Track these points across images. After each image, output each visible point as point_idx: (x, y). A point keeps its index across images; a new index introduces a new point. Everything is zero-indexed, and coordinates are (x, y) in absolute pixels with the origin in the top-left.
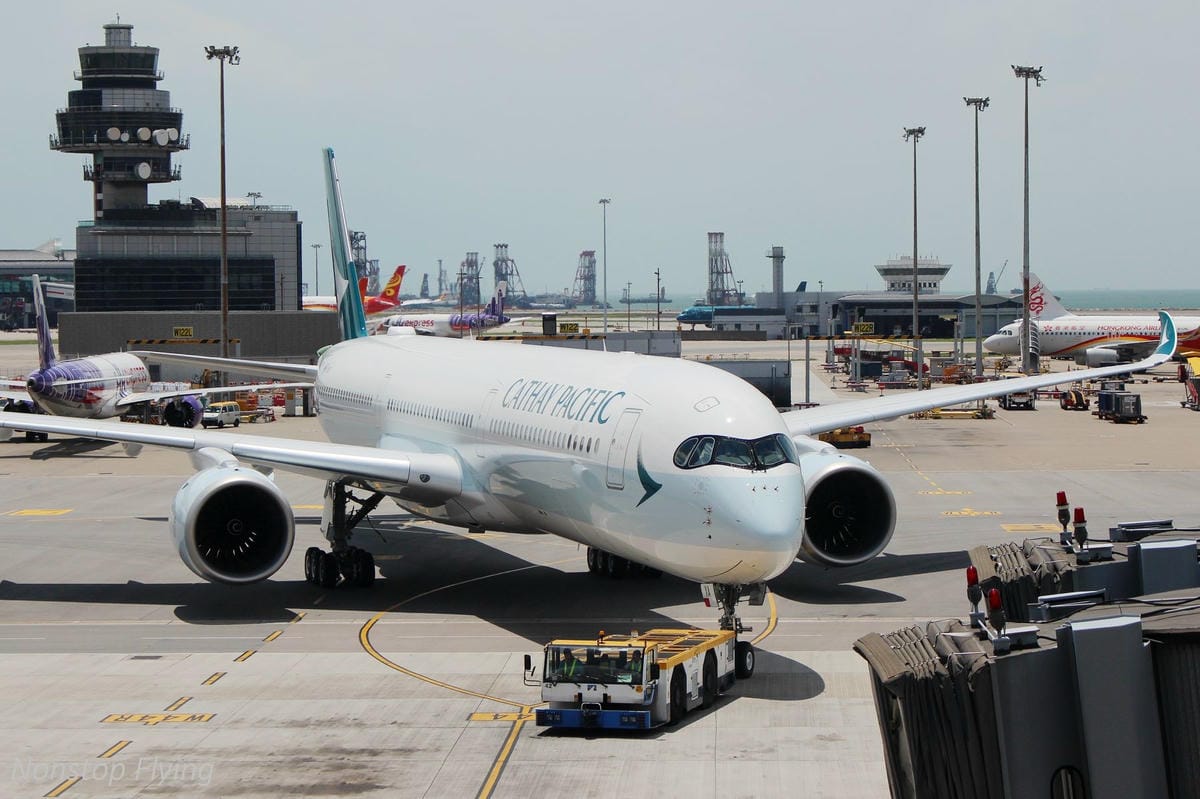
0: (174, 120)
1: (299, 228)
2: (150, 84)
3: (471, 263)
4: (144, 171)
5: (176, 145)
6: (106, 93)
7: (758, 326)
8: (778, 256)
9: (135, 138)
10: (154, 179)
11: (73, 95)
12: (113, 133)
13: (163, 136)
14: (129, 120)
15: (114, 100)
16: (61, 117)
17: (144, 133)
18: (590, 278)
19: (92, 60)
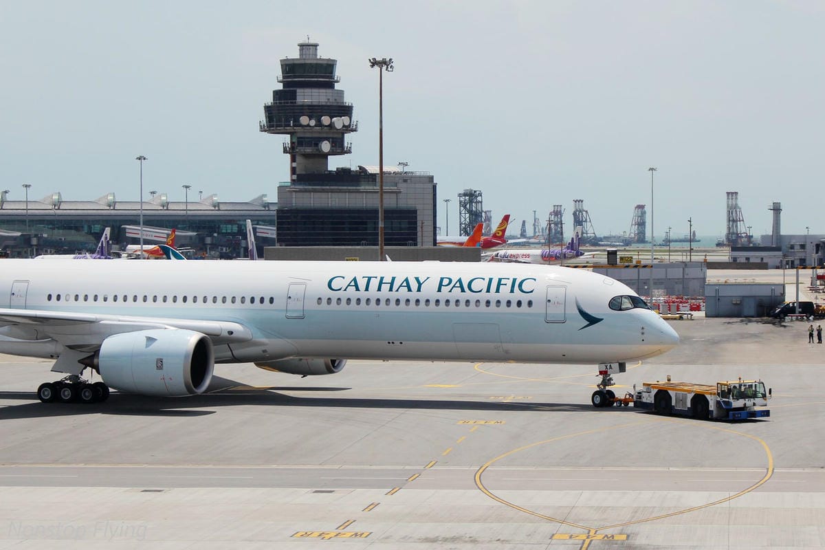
0: (346, 111)
1: (434, 187)
2: (330, 85)
3: (557, 213)
4: (326, 146)
5: (348, 129)
6: (299, 91)
7: (762, 259)
8: (777, 209)
9: (319, 124)
10: (333, 153)
11: (276, 93)
12: (304, 120)
13: (339, 122)
14: (315, 111)
15: (306, 97)
16: (268, 109)
17: (326, 120)
18: (641, 224)
19: (290, 68)
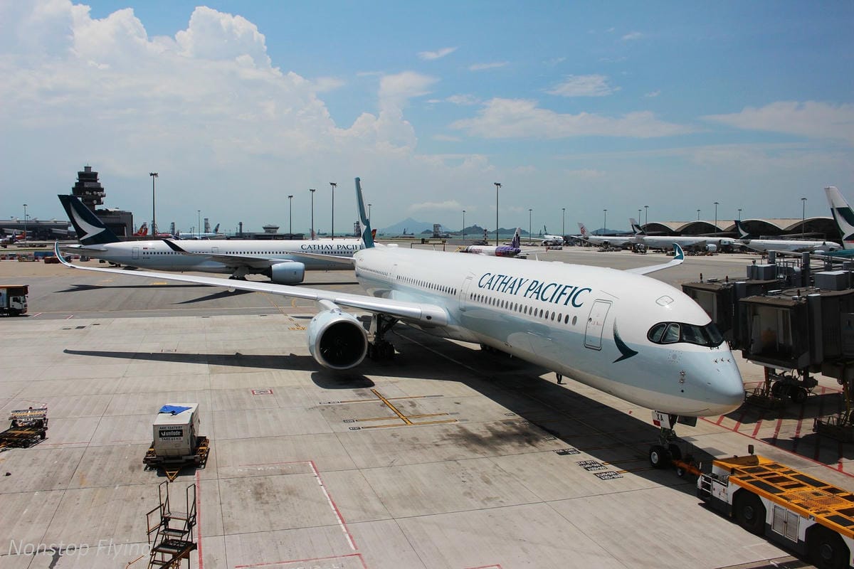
0: (102, 190)
1: (132, 216)
2: (96, 181)
4: (95, 202)
5: (103, 196)
6: (85, 183)
8: (241, 224)
9: (93, 194)
10: (97, 204)
11: (76, 183)
12: (87, 193)
13: (99, 193)
14: (91, 190)
15: (87, 185)
16: (73, 188)
17: (95, 193)
19: (81, 174)
